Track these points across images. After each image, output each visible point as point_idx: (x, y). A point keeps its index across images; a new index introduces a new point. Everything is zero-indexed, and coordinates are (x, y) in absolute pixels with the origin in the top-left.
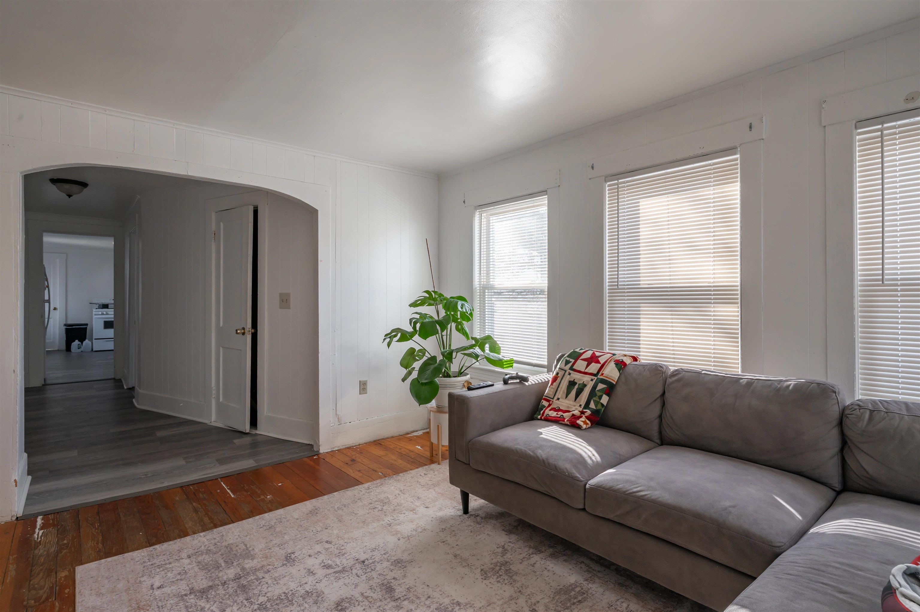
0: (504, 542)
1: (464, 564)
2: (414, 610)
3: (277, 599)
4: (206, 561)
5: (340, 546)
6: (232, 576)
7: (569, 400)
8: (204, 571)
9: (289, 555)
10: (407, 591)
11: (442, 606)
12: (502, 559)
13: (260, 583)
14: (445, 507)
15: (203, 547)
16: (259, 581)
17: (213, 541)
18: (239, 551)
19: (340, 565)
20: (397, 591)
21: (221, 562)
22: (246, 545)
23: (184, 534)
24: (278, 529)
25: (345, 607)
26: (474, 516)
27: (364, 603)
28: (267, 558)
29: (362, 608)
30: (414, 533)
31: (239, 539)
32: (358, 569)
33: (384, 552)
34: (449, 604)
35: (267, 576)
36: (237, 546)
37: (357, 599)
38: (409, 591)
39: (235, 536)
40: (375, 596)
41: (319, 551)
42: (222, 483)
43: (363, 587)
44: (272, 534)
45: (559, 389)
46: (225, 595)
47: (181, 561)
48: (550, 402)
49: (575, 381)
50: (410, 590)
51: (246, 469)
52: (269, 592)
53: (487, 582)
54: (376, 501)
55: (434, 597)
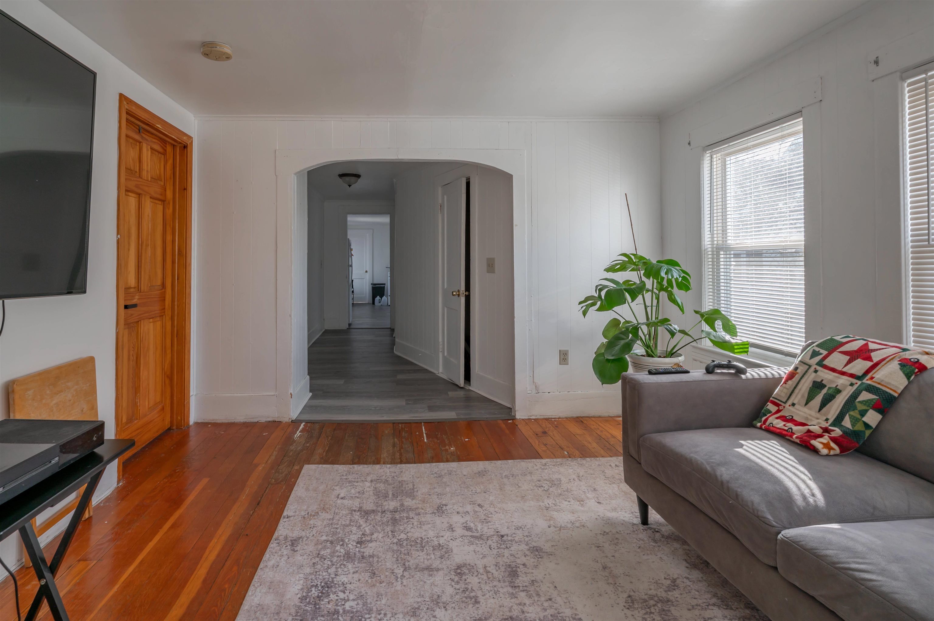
0: (678, 575)
1: (611, 581)
2: (527, 605)
3: (413, 541)
4: (380, 489)
5: (489, 513)
6: (391, 508)
7: (810, 409)
8: (375, 497)
9: (441, 506)
10: (530, 582)
11: (560, 615)
12: (664, 595)
13: (407, 522)
14: (622, 509)
15: (384, 477)
16: (408, 520)
17: (392, 474)
18: (407, 489)
19: (479, 531)
20: (520, 578)
21: (390, 493)
22: (414, 485)
23: (377, 462)
24: (444, 480)
25: (464, 572)
26: (653, 530)
27: (482, 576)
28: (424, 502)
29: (478, 581)
30: (569, 525)
31: (412, 479)
32: (493, 542)
33: (528, 534)
34: (569, 617)
35: (416, 518)
36: (407, 484)
37: (478, 570)
38: (532, 584)
39: (410, 475)
40: (496, 574)
41: (469, 511)
42: (423, 428)
43: (490, 561)
44: (438, 483)
45: (796, 391)
46: (379, 522)
47: (365, 482)
48: (780, 407)
49: (823, 382)
50: (535, 583)
51: (446, 419)
52: (410, 532)
53: (629, 613)
54: (546, 480)
55: (556, 602)
